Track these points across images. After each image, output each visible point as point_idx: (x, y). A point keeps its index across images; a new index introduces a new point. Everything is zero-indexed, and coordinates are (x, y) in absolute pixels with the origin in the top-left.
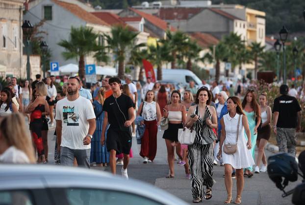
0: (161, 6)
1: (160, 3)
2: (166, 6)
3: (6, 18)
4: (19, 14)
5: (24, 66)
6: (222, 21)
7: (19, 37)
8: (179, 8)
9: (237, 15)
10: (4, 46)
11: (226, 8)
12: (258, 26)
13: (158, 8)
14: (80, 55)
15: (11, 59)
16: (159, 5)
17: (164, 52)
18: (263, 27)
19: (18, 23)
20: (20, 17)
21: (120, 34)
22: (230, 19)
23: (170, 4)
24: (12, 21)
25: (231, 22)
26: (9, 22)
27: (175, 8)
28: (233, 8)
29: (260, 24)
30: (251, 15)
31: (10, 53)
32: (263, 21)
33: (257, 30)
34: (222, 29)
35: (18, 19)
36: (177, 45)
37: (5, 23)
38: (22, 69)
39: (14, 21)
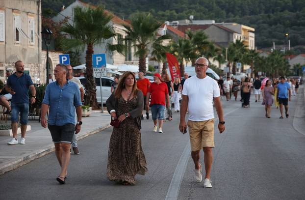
0: (178, 24)
1: (177, 22)
2: (181, 24)
3: (20, 9)
4: (36, 7)
5: (44, 63)
6: (224, 34)
7: (36, 32)
8: (192, 25)
9: (235, 30)
10: (18, 39)
11: (226, 25)
12: (250, 38)
13: (176, 25)
14: (87, 43)
15: (27, 54)
16: (176, 23)
17: (186, 50)
18: (253, 39)
19: (36, 16)
20: (38, 10)
21: (141, 24)
22: (230, 33)
23: (185, 23)
24: (28, 13)
25: (231, 35)
26: (25, 14)
27: (189, 25)
28: (232, 25)
29: (251, 37)
30: (245, 30)
31: (25, 47)
32: (253, 35)
33: (249, 41)
34: (224, 40)
35: (36, 12)
36: (197, 44)
37: (18, 15)
38: (40, 65)
39: (29, 14)
